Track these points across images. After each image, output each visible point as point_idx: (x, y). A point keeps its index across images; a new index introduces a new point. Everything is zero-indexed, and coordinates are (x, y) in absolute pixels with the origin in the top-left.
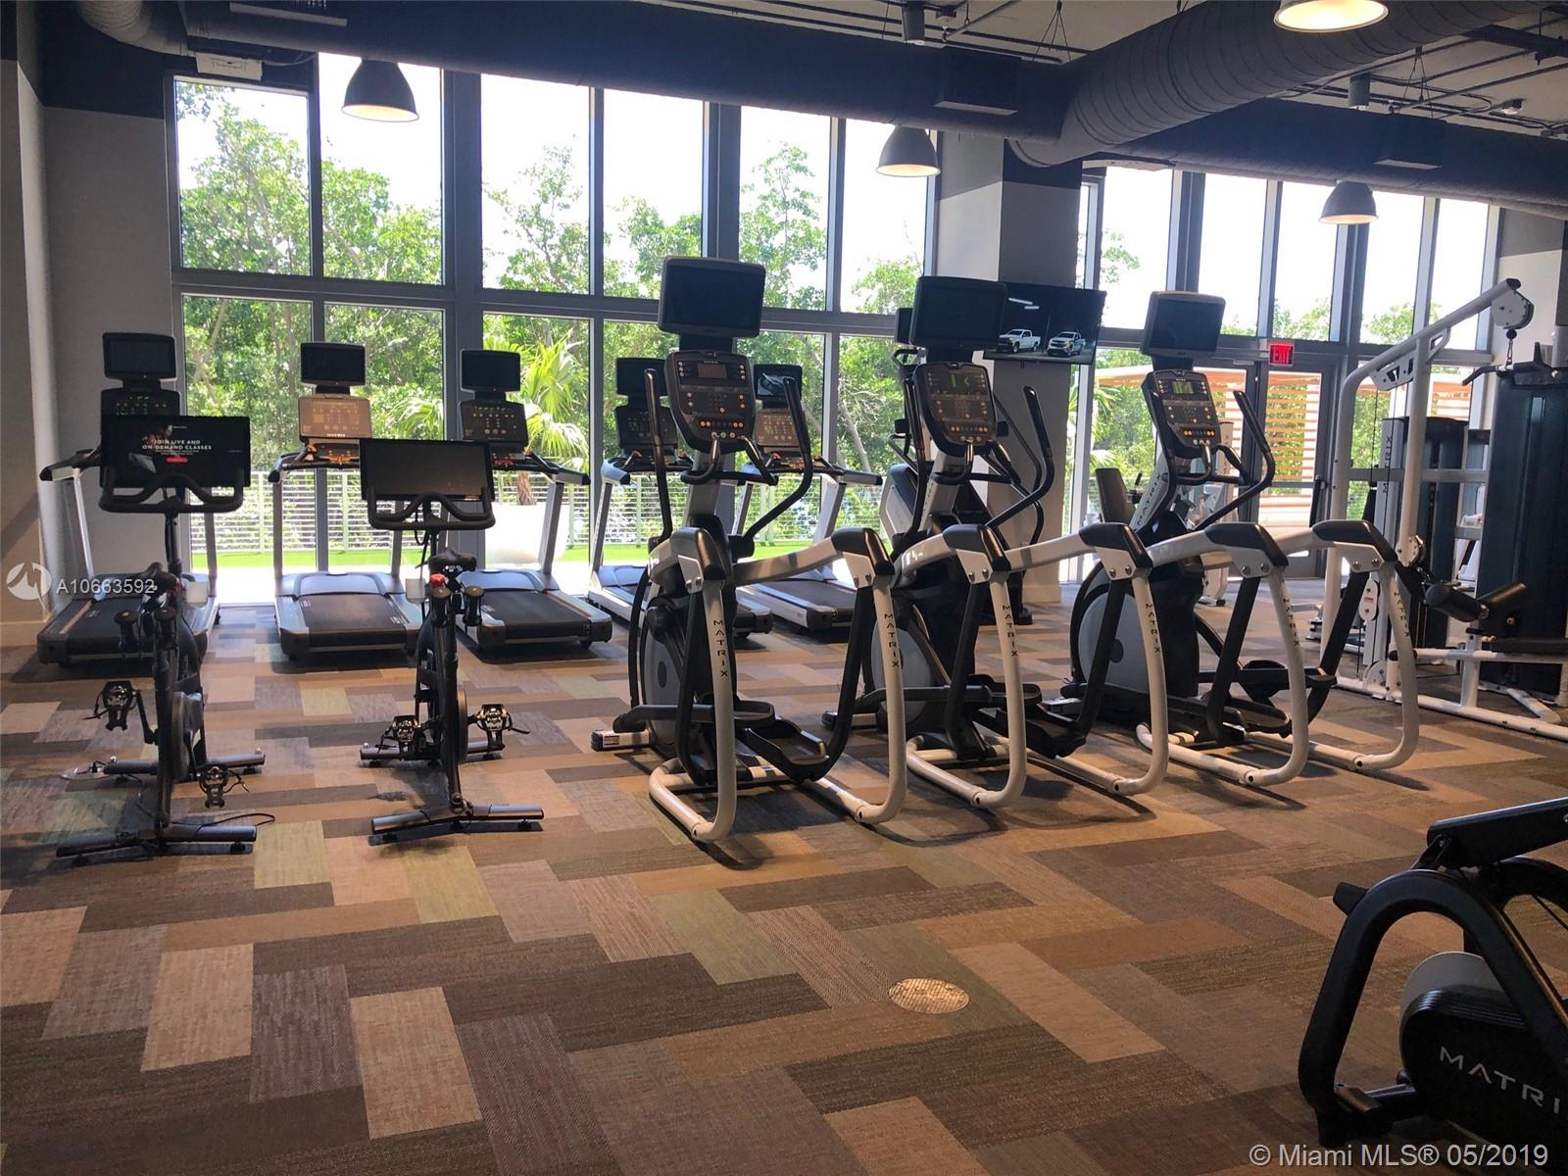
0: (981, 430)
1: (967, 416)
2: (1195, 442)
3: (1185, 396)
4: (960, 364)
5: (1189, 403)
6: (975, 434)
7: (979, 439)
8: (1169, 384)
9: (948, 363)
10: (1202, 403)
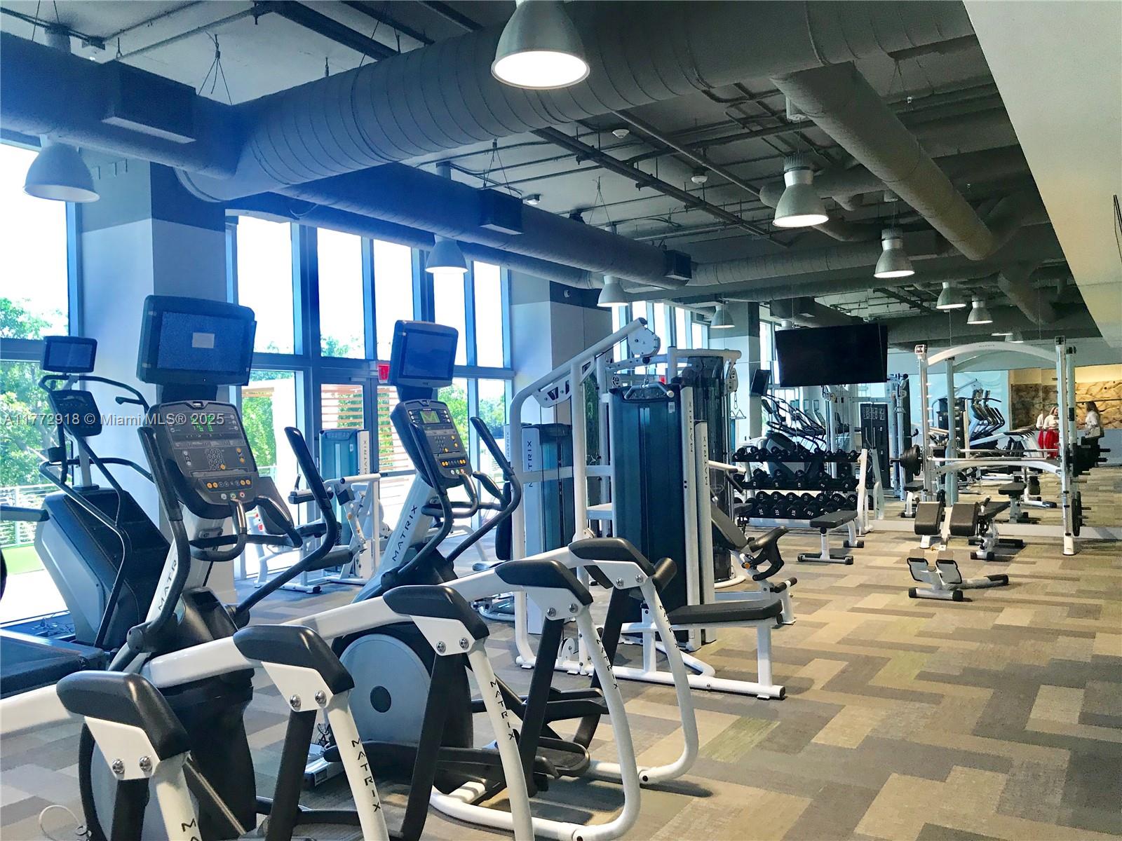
0: (243, 482)
1: (223, 467)
2: (452, 472)
3: (434, 426)
4: (205, 402)
5: (439, 432)
6: (237, 489)
7: (242, 495)
8: (417, 413)
9: (190, 402)
10: (449, 432)
